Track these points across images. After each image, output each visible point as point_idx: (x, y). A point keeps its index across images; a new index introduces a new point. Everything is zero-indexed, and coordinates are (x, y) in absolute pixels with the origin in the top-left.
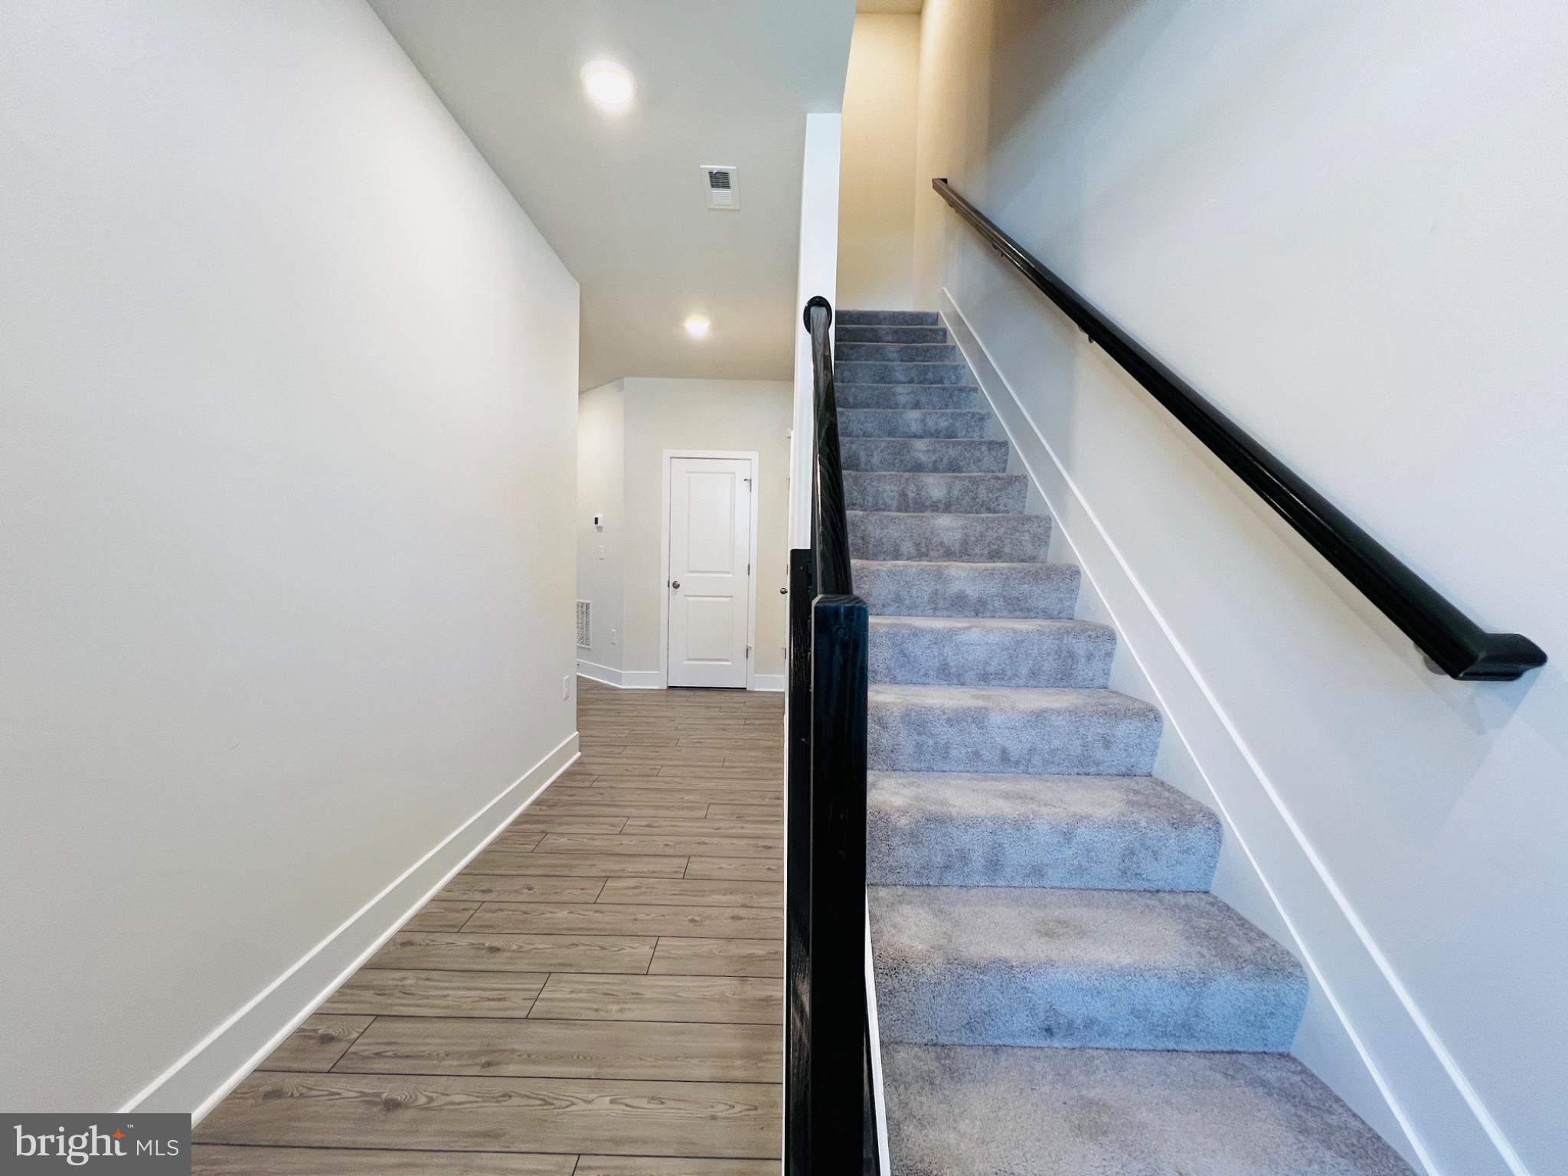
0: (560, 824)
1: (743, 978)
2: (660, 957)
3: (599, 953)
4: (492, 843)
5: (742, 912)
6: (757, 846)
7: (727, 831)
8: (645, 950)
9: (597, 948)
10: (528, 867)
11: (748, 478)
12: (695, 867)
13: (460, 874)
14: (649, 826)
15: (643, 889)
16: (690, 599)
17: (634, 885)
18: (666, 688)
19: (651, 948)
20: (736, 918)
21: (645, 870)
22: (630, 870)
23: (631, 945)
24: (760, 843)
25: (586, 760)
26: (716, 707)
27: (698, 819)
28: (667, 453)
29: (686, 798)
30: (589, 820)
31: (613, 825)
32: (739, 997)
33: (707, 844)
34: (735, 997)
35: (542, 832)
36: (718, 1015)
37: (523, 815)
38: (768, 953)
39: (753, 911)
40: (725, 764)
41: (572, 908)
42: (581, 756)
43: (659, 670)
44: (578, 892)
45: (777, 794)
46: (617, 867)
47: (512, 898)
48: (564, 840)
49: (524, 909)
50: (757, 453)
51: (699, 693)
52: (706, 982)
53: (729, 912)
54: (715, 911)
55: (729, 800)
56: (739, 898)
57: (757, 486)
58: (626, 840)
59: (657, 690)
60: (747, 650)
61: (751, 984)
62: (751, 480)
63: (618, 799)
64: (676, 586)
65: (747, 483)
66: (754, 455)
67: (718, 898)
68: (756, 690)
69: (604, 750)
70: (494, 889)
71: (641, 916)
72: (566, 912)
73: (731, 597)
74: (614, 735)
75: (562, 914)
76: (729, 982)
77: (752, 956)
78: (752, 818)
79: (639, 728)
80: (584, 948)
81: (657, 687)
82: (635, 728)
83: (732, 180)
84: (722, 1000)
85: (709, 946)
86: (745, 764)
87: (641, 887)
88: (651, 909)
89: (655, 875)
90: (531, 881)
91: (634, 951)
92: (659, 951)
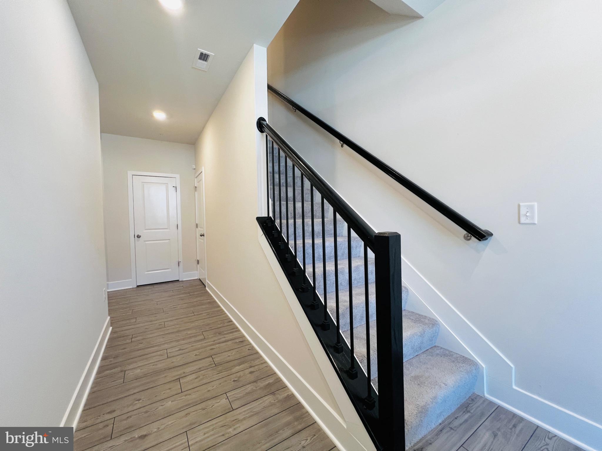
0: (129, 364)
1: (273, 393)
2: (232, 401)
3: (204, 412)
4: (92, 388)
5: (252, 369)
6: (236, 343)
7: (219, 341)
8: (223, 401)
9: (201, 410)
10: (129, 390)
11: (175, 186)
12: (217, 360)
13: (84, 410)
14: (180, 350)
15: (201, 377)
16: (147, 242)
17: (195, 377)
18: (136, 286)
19: (226, 399)
20: (251, 373)
21: (195, 369)
22: (188, 372)
23: (216, 402)
24: (237, 341)
25: (117, 330)
26: (170, 291)
27: (201, 340)
28: (130, 173)
29: (189, 333)
30: (144, 357)
31: (161, 355)
32: (277, 401)
33: (214, 349)
34: (276, 401)
35: (122, 371)
36: (276, 411)
37: (100, 367)
38: (274, 380)
39: (256, 367)
40: (195, 314)
41: (172, 399)
42: (112, 329)
43: (131, 279)
44: (168, 391)
45: (228, 320)
46: (179, 373)
47: (130, 409)
48: (138, 371)
49: (144, 411)
50: (179, 175)
51: (155, 286)
52: (260, 401)
53: (247, 371)
54: (241, 373)
55: (209, 328)
56: (246, 365)
57: (179, 190)
58: (174, 359)
59: (130, 289)
60: (179, 263)
61: (278, 394)
62: (176, 187)
63: (152, 343)
64: (139, 237)
65: (174, 188)
66: (178, 176)
67: (238, 368)
68: (184, 280)
69: (125, 322)
70: (116, 409)
71: (209, 388)
72: (170, 402)
73: (169, 240)
74: (124, 314)
75: (169, 404)
76: (269, 397)
77: (269, 384)
78: (225, 332)
79: (136, 308)
80: (194, 413)
81: (131, 287)
82: (134, 309)
83: (210, 59)
84: (272, 405)
85: (249, 388)
86: (206, 311)
87: (200, 377)
88: (213, 383)
89: (202, 369)
90: (137, 396)
91: (219, 403)
92: (231, 399)
